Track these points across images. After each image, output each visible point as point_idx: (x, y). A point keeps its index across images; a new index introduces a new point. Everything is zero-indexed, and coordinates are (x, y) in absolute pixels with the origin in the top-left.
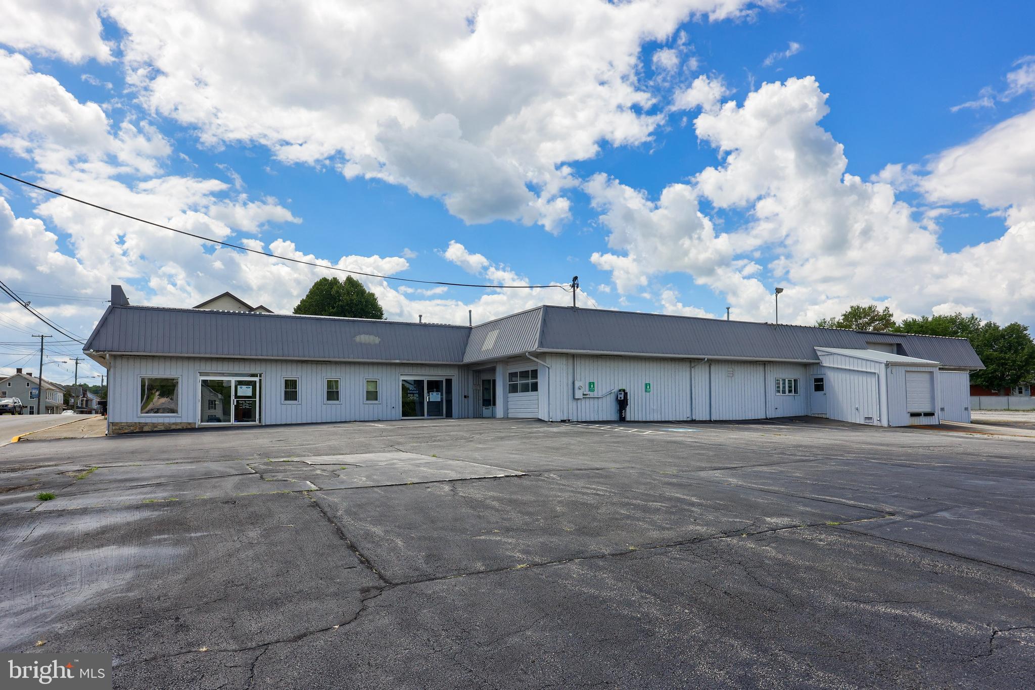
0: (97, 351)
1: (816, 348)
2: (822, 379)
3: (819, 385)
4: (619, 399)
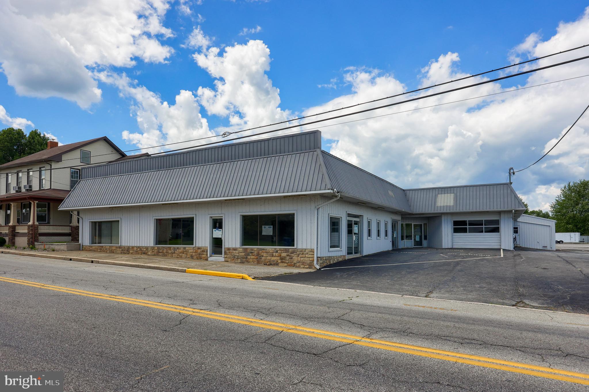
2: (517, 228)
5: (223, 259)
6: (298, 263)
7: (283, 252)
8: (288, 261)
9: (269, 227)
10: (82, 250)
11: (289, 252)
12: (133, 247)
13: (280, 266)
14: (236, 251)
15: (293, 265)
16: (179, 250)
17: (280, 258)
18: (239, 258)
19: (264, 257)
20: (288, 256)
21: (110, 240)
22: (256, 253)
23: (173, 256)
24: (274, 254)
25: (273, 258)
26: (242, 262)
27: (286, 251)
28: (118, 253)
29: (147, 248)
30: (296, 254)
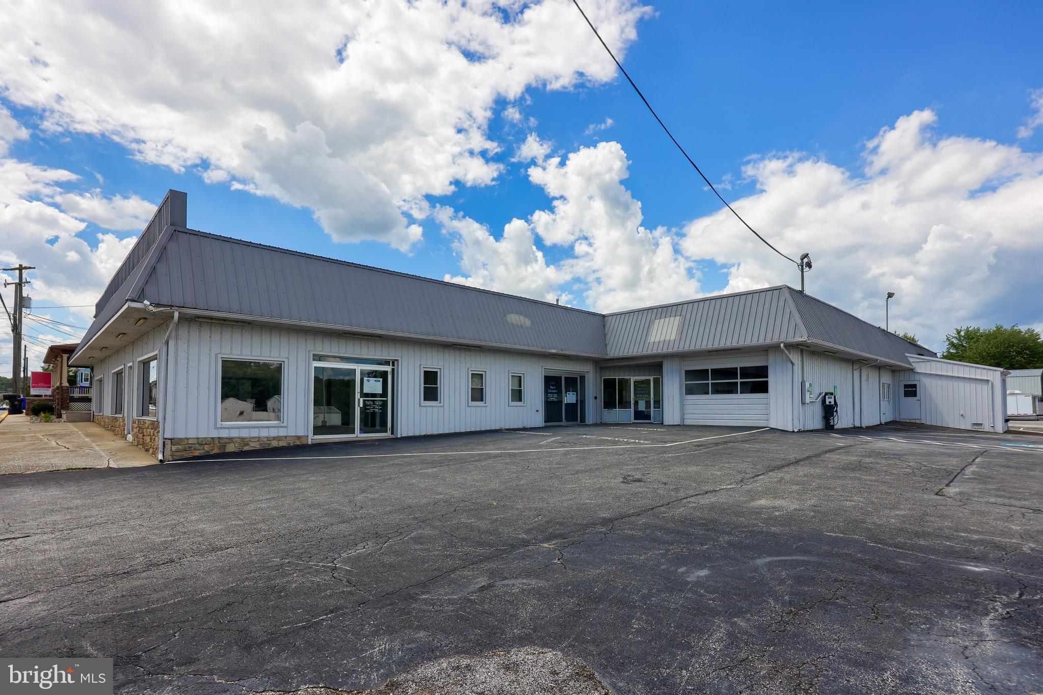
0: (158, 305)
1: (907, 355)
2: (915, 386)
3: (911, 391)
4: (827, 403)
10: (93, 421)
11: (154, 428)
30: (157, 431)
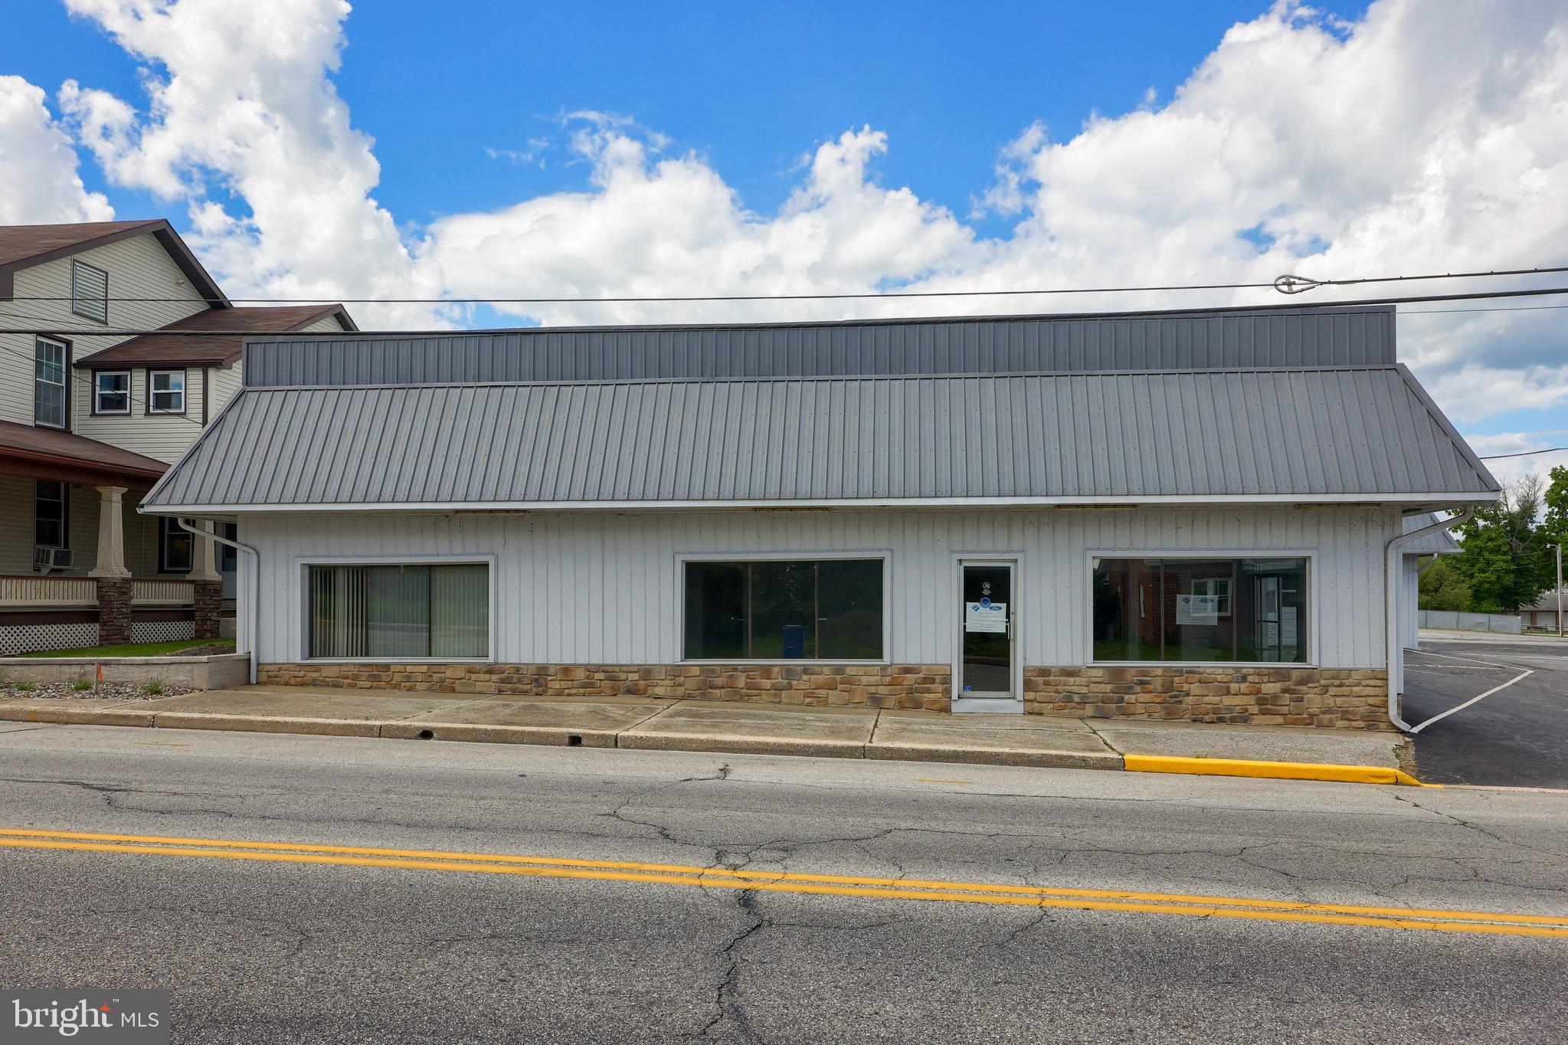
5: (1019, 707)
6: (1324, 713)
7: (1266, 679)
8: (1287, 708)
9: (1201, 601)
10: (258, 683)
11: (1289, 681)
12: (566, 670)
13: (1259, 725)
14: (1078, 679)
15: (1308, 721)
16: (813, 677)
17: (1258, 699)
18: (1089, 701)
19: (1191, 697)
20: (1285, 691)
21: (425, 635)
22: (1158, 683)
23: (784, 700)
24: (1234, 686)
25: (1228, 701)
26: (1102, 716)
27: (1281, 675)
28: (480, 693)
29: (646, 672)
30: (1317, 685)
